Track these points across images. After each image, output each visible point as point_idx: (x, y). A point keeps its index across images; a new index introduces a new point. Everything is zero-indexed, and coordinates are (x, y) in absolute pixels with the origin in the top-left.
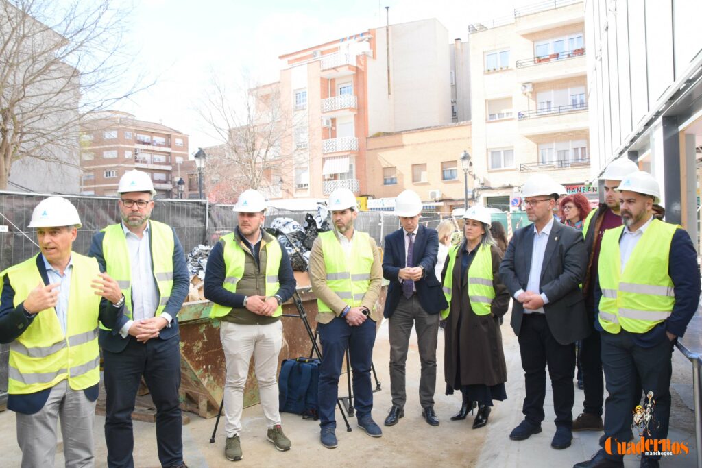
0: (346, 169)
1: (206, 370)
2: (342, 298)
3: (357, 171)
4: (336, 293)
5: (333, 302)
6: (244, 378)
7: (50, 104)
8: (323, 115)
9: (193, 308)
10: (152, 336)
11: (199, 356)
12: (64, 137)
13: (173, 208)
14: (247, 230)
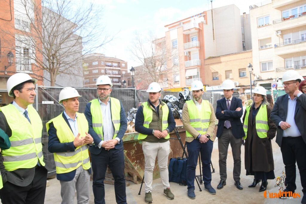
0: (196, 74)
1: (136, 163)
2: (197, 130)
3: (200, 74)
4: (194, 128)
5: (193, 132)
6: (153, 167)
7: (70, 51)
8: (185, 50)
9: (130, 135)
10: (112, 148)
11: (133, 156)
12: (76, 64)
13: (121, 92)
14: (153, 100)
